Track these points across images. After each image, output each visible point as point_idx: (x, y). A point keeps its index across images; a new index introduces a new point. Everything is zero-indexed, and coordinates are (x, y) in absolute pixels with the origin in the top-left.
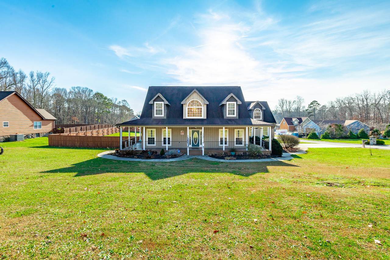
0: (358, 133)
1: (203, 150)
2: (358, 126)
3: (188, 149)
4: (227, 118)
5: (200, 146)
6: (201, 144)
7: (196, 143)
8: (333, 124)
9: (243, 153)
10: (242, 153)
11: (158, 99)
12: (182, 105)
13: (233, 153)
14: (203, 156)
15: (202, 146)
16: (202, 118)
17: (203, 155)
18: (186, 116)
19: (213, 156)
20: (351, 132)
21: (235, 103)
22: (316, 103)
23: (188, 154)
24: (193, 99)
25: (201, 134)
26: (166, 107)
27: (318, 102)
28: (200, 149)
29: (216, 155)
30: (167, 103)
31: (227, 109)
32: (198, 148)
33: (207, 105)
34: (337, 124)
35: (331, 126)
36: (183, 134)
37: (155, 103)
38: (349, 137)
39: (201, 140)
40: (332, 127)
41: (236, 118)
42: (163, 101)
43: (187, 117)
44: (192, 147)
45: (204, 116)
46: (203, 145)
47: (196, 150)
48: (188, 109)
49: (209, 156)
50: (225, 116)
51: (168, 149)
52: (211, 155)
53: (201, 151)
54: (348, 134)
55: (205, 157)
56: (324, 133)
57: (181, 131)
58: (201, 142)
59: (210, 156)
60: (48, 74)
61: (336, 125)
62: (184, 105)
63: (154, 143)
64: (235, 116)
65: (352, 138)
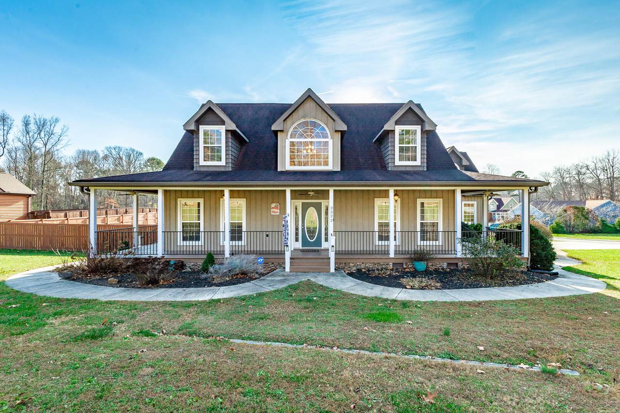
0: (615, 223)
1: (332, 255)
2: (614, 210)
3: (288, 255)
4: (395, 169)
5: (324, 245)
6: (326, 240)
7: (312, 237)
8: (570, 207)
9: (449, 264)
10: (445, 265)
11: (210, 117)
12: (276, 133)
13: (421, 266)
14: (333, 274)
15: (330, 244)
16: (330, 168)
17: (332, 270)
18: (285, 164)
19: (361, 275)
20: (603, 221)
21: (418, 128)
22: (522, 174)
23: (288, 269)
24: (304, 117)
25: (327, 213)
26: (230, 140)
27: (525, 173)
28: (323, 254)
29: (369, 271)
30: (233, 127)
31: (397, 146)
32: (318, 251)
33: (343, 133)
34: (577, 206)
35: (565, 211)
36: (277, 212)
37: (202, 128)
38: (601, 230)
39: (326, 229)
40: (568, 213)
41: (421, 169)
42: (223, 123)
43: (289, 167)
44: (301, 248)
45: (333, 164)
46: (332, 240)
47: (310, 255)
48: (292, 144)
49: (348, 274)
50: (390, 165)
51: (232, 254)
52: (354, 270)
53: (326, 261)
54: (598, 224)
55: (339, 279)
56: (553, 223)
57: (273, 205)
58: (326, 234)
59: (351, 274)
60: (57, 120)
61: (576, 208)
62: (279, 134)
63: (198, 239)
64: (418, 163)
65: (607, 231)
